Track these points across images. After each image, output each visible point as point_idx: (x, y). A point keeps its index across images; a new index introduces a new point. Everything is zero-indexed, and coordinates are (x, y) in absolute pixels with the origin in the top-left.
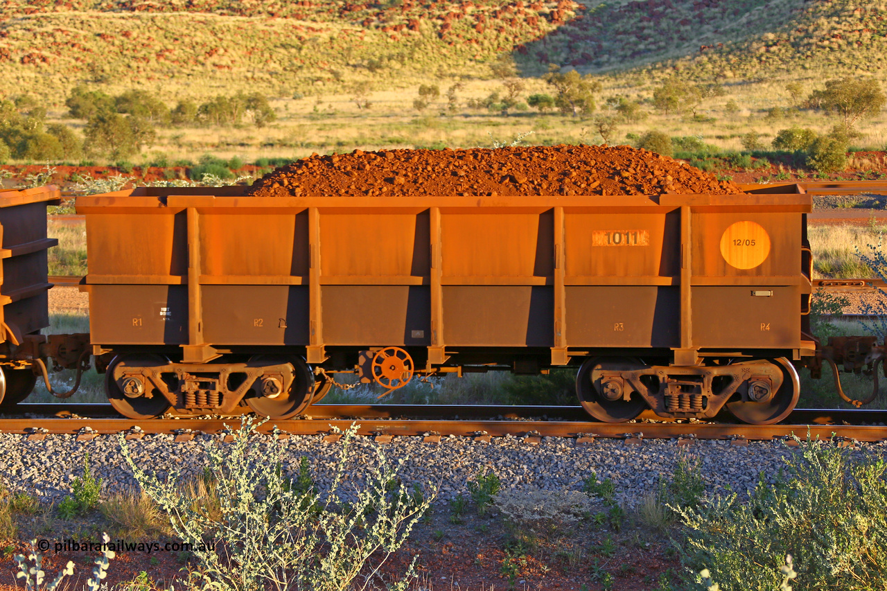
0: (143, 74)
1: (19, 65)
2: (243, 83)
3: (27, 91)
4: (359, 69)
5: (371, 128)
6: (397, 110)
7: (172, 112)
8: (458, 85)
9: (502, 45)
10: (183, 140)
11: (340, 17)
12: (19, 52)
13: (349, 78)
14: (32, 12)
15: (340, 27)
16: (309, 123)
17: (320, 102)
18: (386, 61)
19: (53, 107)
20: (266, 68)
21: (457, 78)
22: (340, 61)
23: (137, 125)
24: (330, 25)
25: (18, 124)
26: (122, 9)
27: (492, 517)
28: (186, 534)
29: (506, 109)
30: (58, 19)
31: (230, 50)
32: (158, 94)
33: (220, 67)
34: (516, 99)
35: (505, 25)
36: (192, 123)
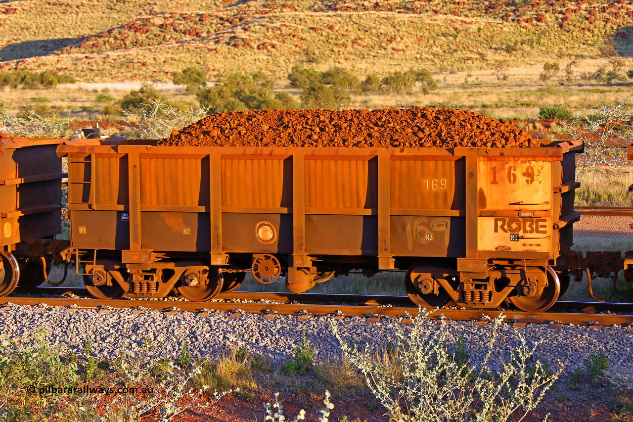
0: (342, 56)
1: (256, 50)
2: (413, 62)
3: (261, 69)
4: (499, 51)
5: (508, 94)
6: (527, 82)
7: (362, 83)
8: (574, 62)
9: (608, 33)
10: (369, 104)
11: (486, 13)
12: (257, 41)
13: (491, 58)
14: (266, 13)
15: (485, 20)
16: (461, 91)
17: (469, 76)
18: (519, 44)
19: (279, 80)
20: (430, 51)
21: (573, 57)
22: (485, 46)
23: (337, 93)
24: (479, 19)
25: (255, 92)
26: (328, 10)
27: (602, 386)
28: (378, 391)
29: (610, 80)
30: (284, 17)
31: (405, 38)
32: (352, 70)
33: (397, 50)
34: (619, 73)
35: (611, 17)
36: (376, 91)
